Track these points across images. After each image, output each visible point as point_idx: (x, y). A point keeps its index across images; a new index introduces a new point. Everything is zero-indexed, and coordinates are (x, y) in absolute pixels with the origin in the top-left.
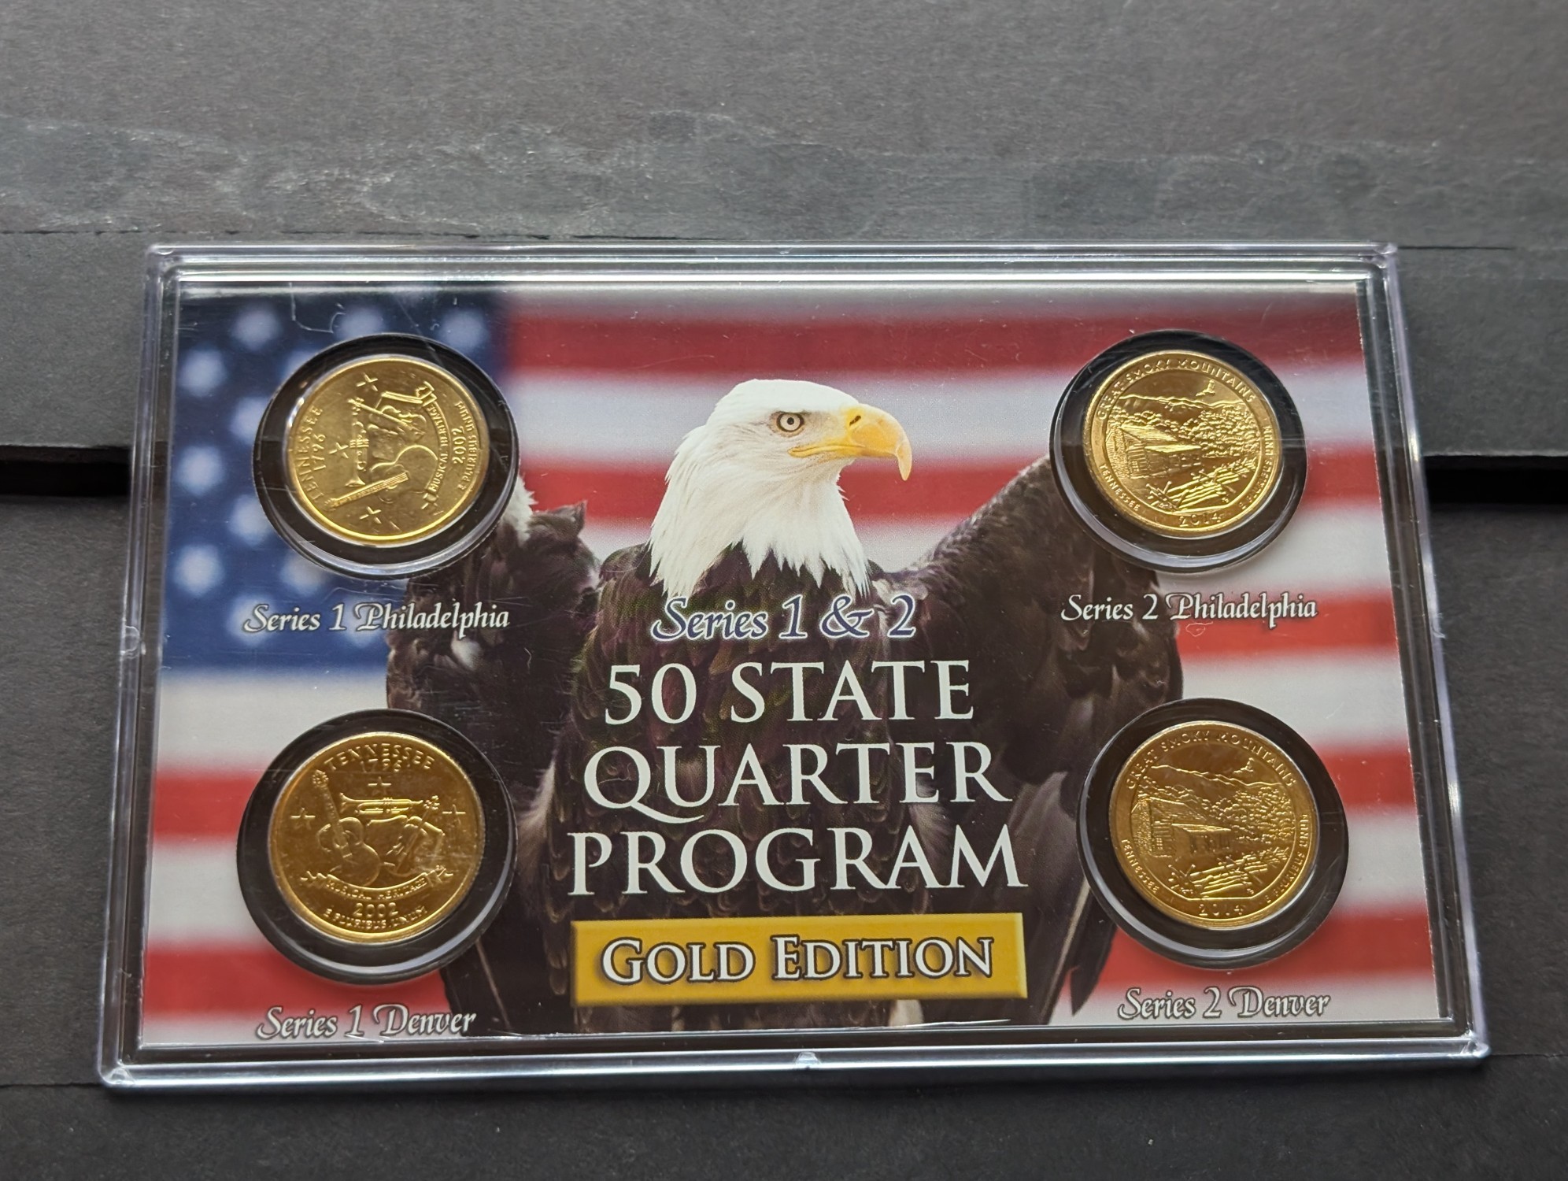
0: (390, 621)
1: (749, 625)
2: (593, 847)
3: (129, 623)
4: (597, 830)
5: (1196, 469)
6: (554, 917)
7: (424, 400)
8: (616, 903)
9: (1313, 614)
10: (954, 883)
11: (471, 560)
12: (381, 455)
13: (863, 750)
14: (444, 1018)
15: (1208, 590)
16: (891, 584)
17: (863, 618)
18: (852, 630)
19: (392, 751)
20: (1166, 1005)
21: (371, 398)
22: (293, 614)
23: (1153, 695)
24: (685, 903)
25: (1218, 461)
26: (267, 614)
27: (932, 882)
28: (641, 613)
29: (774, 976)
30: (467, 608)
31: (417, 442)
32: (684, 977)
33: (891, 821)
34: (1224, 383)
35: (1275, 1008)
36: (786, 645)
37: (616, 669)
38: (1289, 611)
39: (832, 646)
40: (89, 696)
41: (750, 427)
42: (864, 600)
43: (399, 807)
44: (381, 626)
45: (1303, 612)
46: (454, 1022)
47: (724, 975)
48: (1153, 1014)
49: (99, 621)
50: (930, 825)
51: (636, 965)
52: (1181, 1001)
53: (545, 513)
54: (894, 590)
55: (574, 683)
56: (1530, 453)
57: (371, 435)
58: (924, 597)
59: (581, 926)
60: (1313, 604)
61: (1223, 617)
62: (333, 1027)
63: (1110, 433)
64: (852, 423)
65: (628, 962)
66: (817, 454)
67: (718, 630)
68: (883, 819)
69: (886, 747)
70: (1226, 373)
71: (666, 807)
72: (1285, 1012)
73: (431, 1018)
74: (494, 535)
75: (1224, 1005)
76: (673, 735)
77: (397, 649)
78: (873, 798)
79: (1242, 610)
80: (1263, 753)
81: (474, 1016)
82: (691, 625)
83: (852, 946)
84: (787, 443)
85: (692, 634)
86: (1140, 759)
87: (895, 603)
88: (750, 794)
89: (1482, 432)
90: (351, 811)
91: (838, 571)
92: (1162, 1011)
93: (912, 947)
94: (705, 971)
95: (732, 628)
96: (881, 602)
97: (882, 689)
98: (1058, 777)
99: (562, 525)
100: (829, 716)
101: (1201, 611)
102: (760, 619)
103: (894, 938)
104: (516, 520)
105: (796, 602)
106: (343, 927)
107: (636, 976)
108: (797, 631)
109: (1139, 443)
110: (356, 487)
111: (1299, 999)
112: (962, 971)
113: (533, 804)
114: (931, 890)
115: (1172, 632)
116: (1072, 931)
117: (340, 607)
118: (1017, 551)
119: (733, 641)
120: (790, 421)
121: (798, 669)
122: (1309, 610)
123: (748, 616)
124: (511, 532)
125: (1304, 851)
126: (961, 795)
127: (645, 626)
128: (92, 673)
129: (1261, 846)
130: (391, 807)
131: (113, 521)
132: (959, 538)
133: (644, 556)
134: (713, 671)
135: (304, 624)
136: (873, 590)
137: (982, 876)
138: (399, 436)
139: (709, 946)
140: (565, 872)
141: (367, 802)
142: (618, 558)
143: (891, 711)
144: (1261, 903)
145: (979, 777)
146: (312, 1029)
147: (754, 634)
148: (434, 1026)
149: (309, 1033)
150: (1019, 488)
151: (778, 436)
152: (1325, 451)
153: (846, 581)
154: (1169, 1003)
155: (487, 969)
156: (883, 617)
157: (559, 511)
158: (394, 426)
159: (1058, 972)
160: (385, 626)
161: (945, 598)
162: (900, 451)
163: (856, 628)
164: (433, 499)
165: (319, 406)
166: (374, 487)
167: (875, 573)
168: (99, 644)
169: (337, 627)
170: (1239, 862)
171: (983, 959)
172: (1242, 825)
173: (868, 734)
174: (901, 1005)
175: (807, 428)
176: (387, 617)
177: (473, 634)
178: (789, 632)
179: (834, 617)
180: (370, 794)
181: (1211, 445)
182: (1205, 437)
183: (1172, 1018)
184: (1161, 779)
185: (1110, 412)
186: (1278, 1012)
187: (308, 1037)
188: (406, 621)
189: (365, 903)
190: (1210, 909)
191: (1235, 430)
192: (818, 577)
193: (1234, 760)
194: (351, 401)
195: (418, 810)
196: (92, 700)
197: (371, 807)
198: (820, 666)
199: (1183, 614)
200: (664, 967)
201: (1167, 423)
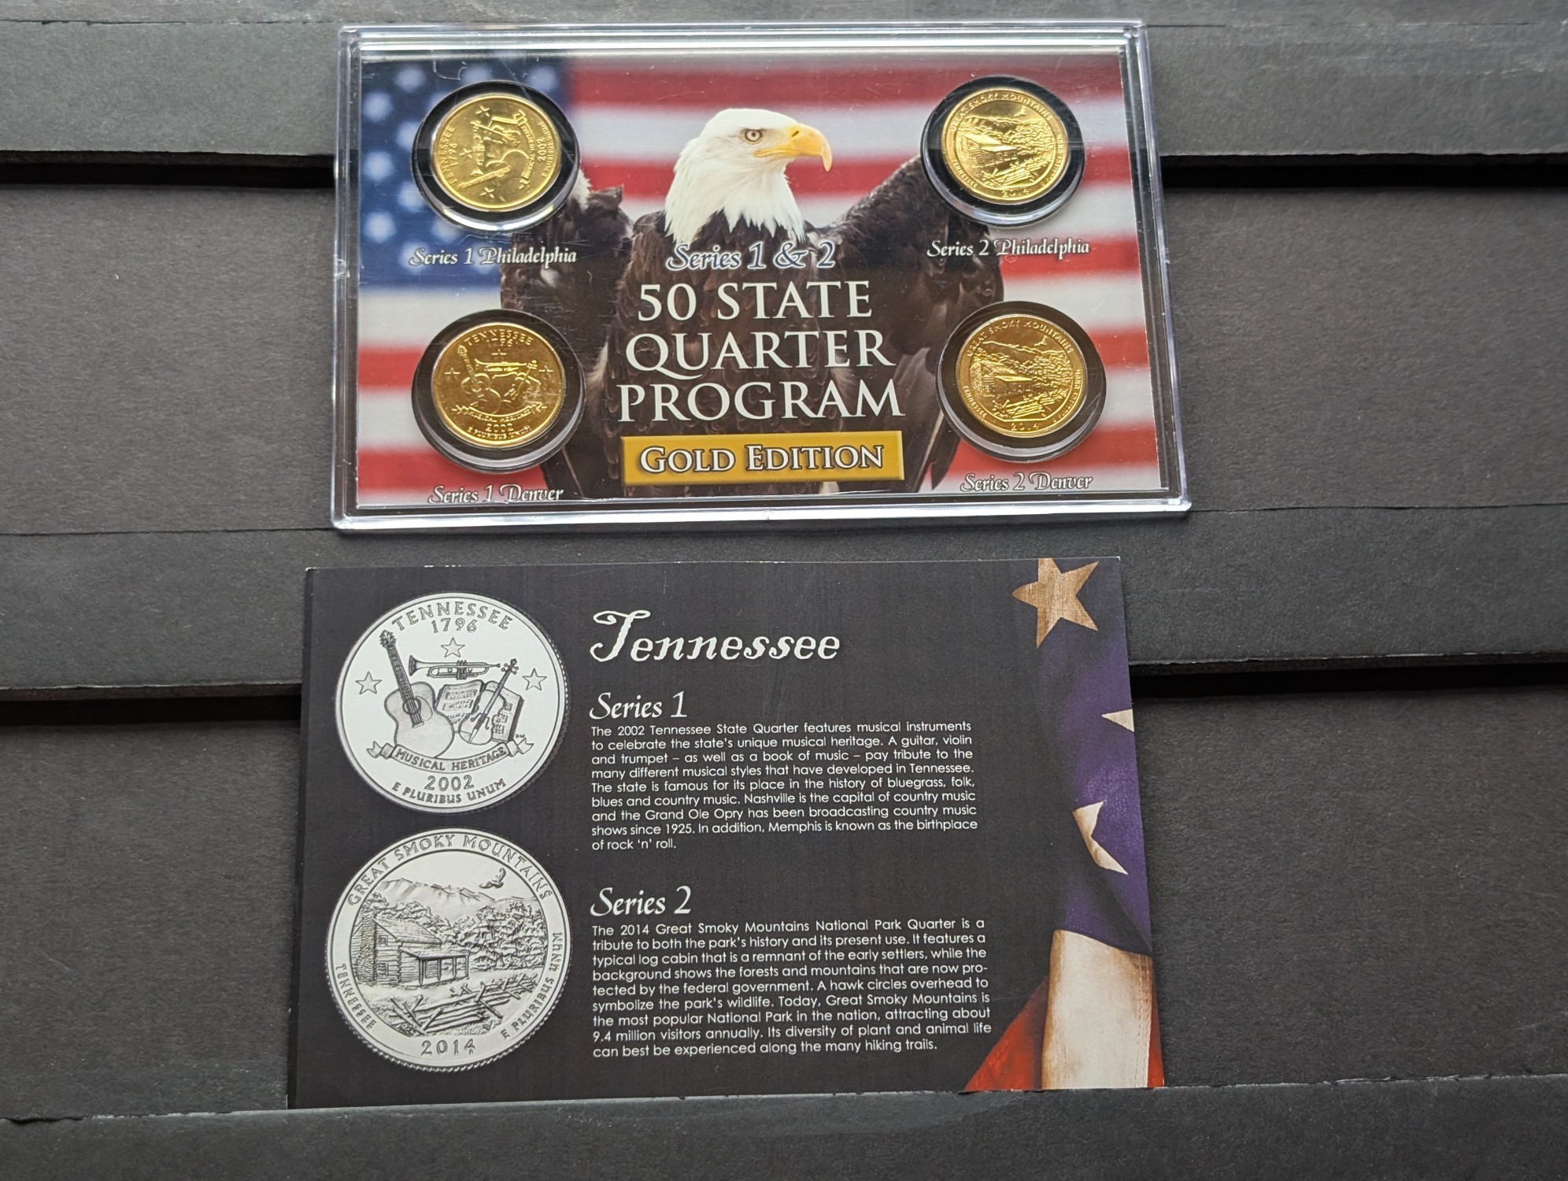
0: (501, 258)
1: (729, 261)
2: (633, 394)
3: (339, 257)
4: (635, 383)
5: (1013, 162)
6: (610, 434)
7: (519, 122)
8: (648, 426)
9: (1087, 251)
10: (859, 414)
11: (551, 221)
12: (493, 156)
13: (802, 336)
14: (544, 491)
15: (1021, 237)
18: (794, 263)
19: (506, 334)
20: (990, 483)
21: (485, 121)
22: (441, 254)
23: (986, 300)
24: (692, 426)
25: (1028, 156)
26: (424, 254)
27: (845, 413)
28: (660, 253)
29: (747, 469)
30: (550, 250)
31: (515, 147)
32: (692, 469)
33: (819, 378)
34: (1032, 108)
35: (1058, 483)
37: (644, 287)
38: (1072, 249)
40: (312, 309)
41: (729, 139)
42: (802, 245)
43: (511, 368)
44: (496, 261)
45: (1081, 249)
46: (550, 495)
47: (716, 468)
48: (982, 488)
50: (845, 380)
51: (662, 462)
52: (1000, 481)
53: (597, 192)
55: (619, 296)
57: (486, 143)
58: (840, 242)
59: (627, 440)
60: (1087, 245)
61: (1030, 254)
62: (475, 498)
63: (958, 139)
64: (794, 135)
65: (657, 460)
67: (709, 264)
68: (815, 376)
69: (816, 333)
70: (1033, 100)
71: (680, 370)
72: (1064, 486)
73: (536, 492)
74: (565, 206)
75: (1026, 483)
76: (682, 327)
77: (507, 274)
78: (808, 363)
79: (1042, 249)
80: (1053, 333)
81: (562, 491)
82: (692, 261)
83: (795, 451)
84: (752, 148)
85: (692, 266)
86: (976, 338)
88: (730, 362)
90: (482, 369)
91: (785, 227)
92: (987, 486)
93: (833, 451)
94: (704, 466)
95: (718, 262)
96: (812, 246)
97: (813, 299)
98: (925, 351)
99: (609, 200)
100: (780, 315)
101: (1016, 250)
102: (736, 257)
103: (822, 446)
104: (579, 197)
105: (758, 246)
106: (481, 438)
107: (662, 468)
108: (759, 264)
109: (977, 146)
110: (477, 175)
111: (1073, 479)
112: (864, 465)
113: (595, 368)
114: (846, 419)
115: (998, 262)
116: (932, 441)
117: (470, 250)
118: (899, 214)
119: (719, 269)
120: (754, 135)
121: (760, 287)
122: (1085, 249)
123: (728, 255)
124: (575, 203)
125: (1078, 391)
126: (864, 362)
127: (662, 262)
129: (1050, 389)
130: (507, 367)
132: (862, 206)
133: (661, 219)
134: (706, 288)
135: (447, 260)
136: (807, 238)
137: (877, 409)
138: (504, 144)
139: (707, 451)
140: (616, 409)
141: (492, 364)
142: (644, 219)
143: (820, 312)
144: (1050, 422)
145: (875, 351)
146: (463, 499)
147: (732, 266)
148: (538, 497)
150: (901, 176)
151: (746, 144)
152: (1095, 148)
153: (790, 233)
154: (992, 482)
155: (569, 464)
156: (814, 255)
157: (606, 191)
158: (500, 137)
159: (924, 464)
160: (498, 261)
161: (853, 243)
162: (825, 153)
164: (526, 182)
165: (453, 126)
166: (489, 175)
167: (809, 228)
168: (317, 278)
169: (468, 262)
170: (1037, 398)
171: (877, 458)
172: (1038, 376)
173: (805, 326)
174: (826, 484)
175: (764, 139)
176: (499, 256)
177: (554, 266)
178: (754, 264)
179: (782, 255)
180: (493, 360)
181: (1024, 147)
182: (1019, 142)
183: (993, 489)
184: (989, 350)
185: (958, 127)
186: (1059, 485)
187: (460, 504)
189: (493, 423)
190: (1018, 426)
191: (1038, 137)
192: (772, 231)
193: (1034, 337)
194: (472, 123)
195: (524, 369)
196: (314, 312)
197: (494, 367)
198: (774, 285)
199: (1004, 252)
200: (679, 463)
201: (995, 133)
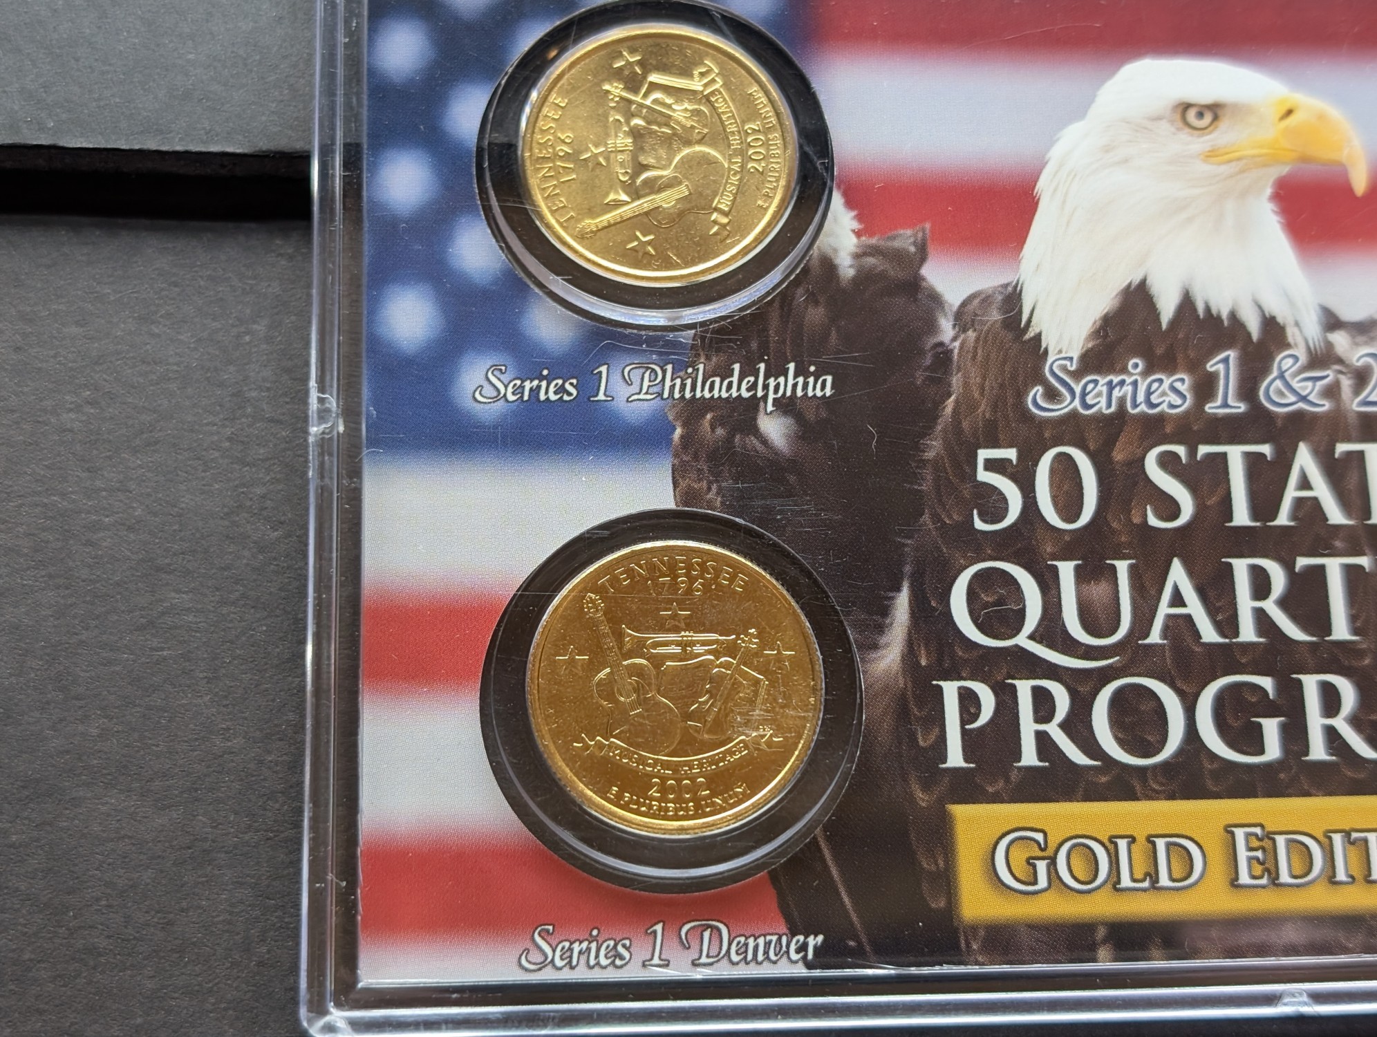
0: (672, 387)
1: (1164, 394)
2: (969, 701)
3: (322, 389)
4: (972, 678)
6: (922, 798)
7: (706, 85)
8: (1007, 780)
11: (776, 304)
12: (652, 161)
14: (779, 939)
16: (1353, 337)
17: (1320, 384)
18: (1304, 399)
19: (689, 567)
21: (633, 83)
22: (541, 378)
24: (1104, 779)
26: (506, 378)
28: (1014, 377)
29: (1234, 883)
30: (777, 370)
31: (700, 142)
32: (1109, 886)
36: (1216, 420)
37: (983, 454)
39: (1279, 423)
40: (259, 491)
42: (1321, 358)
43: (703, 643)
44: (660, 394)
46: (793, 947)
47: (1164, 881)
49: (268, 389)
51: (1042, 866)
53: (873, 241)
54: (1357, 344)
55: (928, 474)
57: (636, 134)
59: (960, 811)
62: (626, 954)
65: (1030, 862)
66: (1239, 159)
67: (1122, 401)
71: (1069, 645)
73: (761, 941)
74: (806, 271)
76: (1071, 546)
77: (684, 425)
81: (820, 938)
82: (1084, 394)
83: (1337, 839)
84: (1199, 144)
85: (1087, 406)
87: (1359, 364)
88: (1182, 627)
90: (639, 649)
91: (1280, 320)
94: (1138, 875)
95: (1141, 397)
96: (1340, 361)
97: (1352, 481)
99: (898, 256)
100: (1283, 518)
102: (1178, 385)
104: (835, 250)
105: (1226, 361)
106: (637, 812)
107: (1043, 882)
108: (1230, 402)
110: (618, 204)
113: (883, 640)
117: (604, 369)
119: (1144, 417)
120: (1200, 115)
121: (1235, 455)
123: (1161, 381)
124: (829, 266)
127: (1020, 395)
128: (262, 460)
130: (693, 644)
131: (281, 255)
133: (1012, 298)
134: (1119, 455)
135: (556, 393)
136: (1329, 345)
138: (675, 134)
139: (1141, 839)
140: (932, 738)
141: (662, 637)
142: (976, 302)
146: (597, 956)
147: (1172, 406)
148: (766, 953)
149: (592, 962)
151: (1185, 135)
153: (1292, 334)
155: (834, 872)
156: (1346, 383)
157: (894, 238)
158: (666, 120)
160: (666, 395)
163: (1311, 398)
164: (725, 220)
165: (564, 93)
166: (645, 204)
167: (1332, 322)
168: (271, 420)
169: (601, 397)
173: (1338, 544)
175: (1224, 124)
176: (668, 383)
177: (786, 406)
178: (1219, 402)
179: (1278, 383)
180: (662, 627)
187: (591, 968)
188: (693, 389)
189: (664, 779)
192: (1254, 326)
194: (607, 87)
195: (731, 650)
196: (263, 497)
197: (667, 644)
198: (1266, 449)
200: (1081, 870)
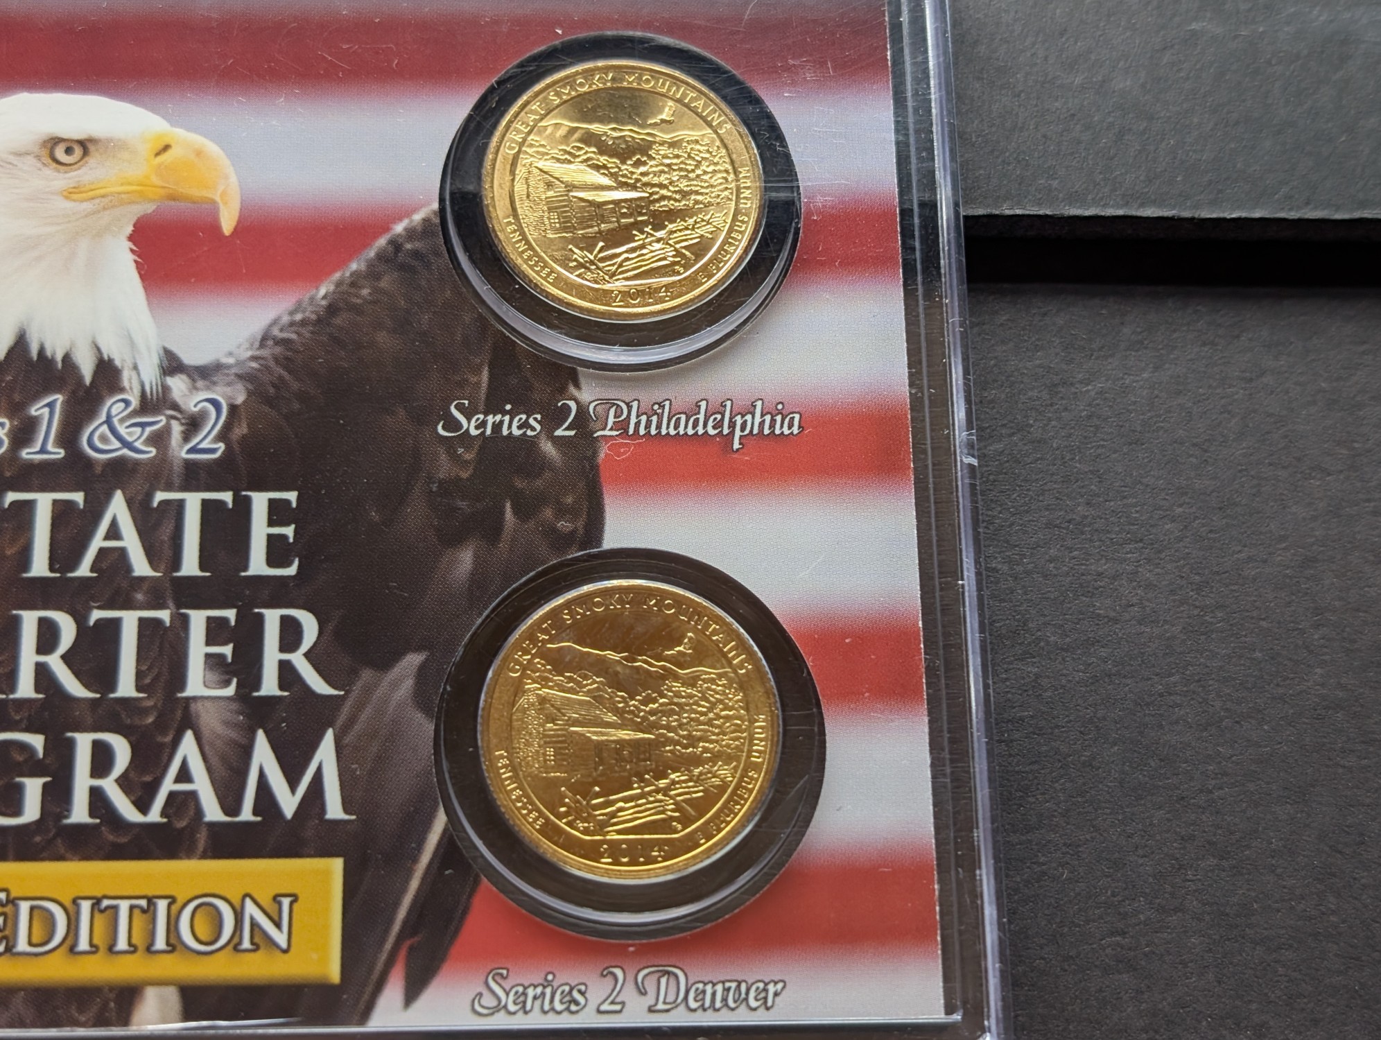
5: (639, 226)
9: (795, 430)
10: (247, 814)
13: (130, 620)
15: (649, 396)
16: (194, 380)
17: (148, 430)
20: (543, 994)
23: (562, 541)
25: (672, 215)
27: (213, 812)
33: (161, 725)
34: (687, 106)
35: (703, 999)
36: (31, 467)
38: (762, 424)
39: (98, 470)
41: (12, 158)
42: (148, 405)
45: (782, 426)
48: (524, 1007)
50: (220, 729)
52: (567, 988)
54: (196, 389)
56: (1121, 212)
58: (240, 399)
60: (797, 417)
61: (668, 434)
63: (521, 171)
64: (157, 154)
66: (103, 196)
68: (150, 720)
69: (164, 615)
70: (691, 90)
72: (718, 1005)
75: (629, 994)
78: (139, 689)
79: (695, 425)
80: (707, 626)
83: (86, 906)
86: (531, 636)
87: (196, 409)
89: (1055, 183)
91: (118, 363)
92: (538, 1003)
93: (175, 908)
96: (175, 407)
97: (165, 532)
98: (413, 660)
100: (84, 570)
101: (638, 424)
103: (150, 894)
105: (51, 405)
108: (50, 447)
109: (562, 188)
111: (739, 986)
112: (246, 944)
114: (213, 825)
115: (595, 453)
116: (414, 884)
118: (382, 337)
120: (69, 151)
122: (790, 426)
125: (757, 767)
126: (270, 686)
129: (697, 761)
132: (298, 317)
136: (166, 389)
137: (288, 803)
143: (176, 562)
144: (690, 843)
145: (297, 659)
150: (390, 249)
151: (49, 171)
152: (819, 200)
153: (127, 378)
154: (548, 991)
156: (177, 428)
159: (388, 946)
161: (269, 401)
162: (224, 194)
163: (138, 444)
167: (172, 365)
170: (663, 783)
171: (278, 925)
172: (669, 728)
173: (140, 596)
174: (151, 994)
175: (92, 161)
178: (37, 448)
179: (105, 428)
181: (664, 192)
182: (656, 180)
183: (551, 1015)
184: (559, 663)
185: (522, 144)
186: (707, 1003)
190: (615, 851)
191: (699, 172)
192: (87, 369)
193: (669, 635)
198: (78, 497)
199: (611, 429)
201: (603, 159)
